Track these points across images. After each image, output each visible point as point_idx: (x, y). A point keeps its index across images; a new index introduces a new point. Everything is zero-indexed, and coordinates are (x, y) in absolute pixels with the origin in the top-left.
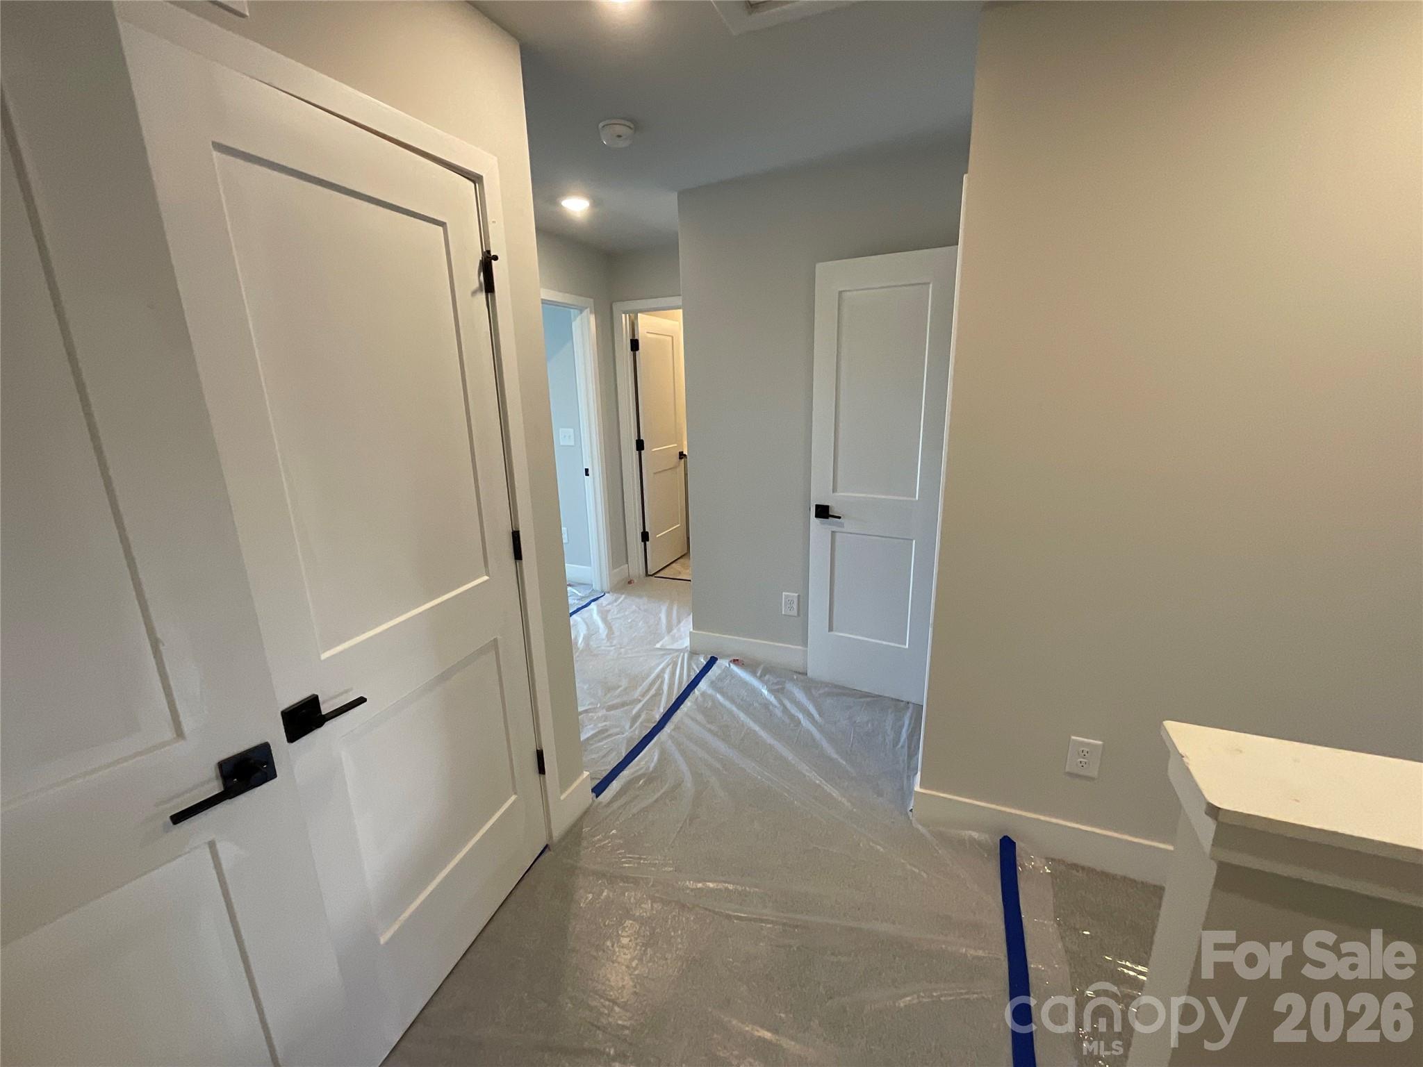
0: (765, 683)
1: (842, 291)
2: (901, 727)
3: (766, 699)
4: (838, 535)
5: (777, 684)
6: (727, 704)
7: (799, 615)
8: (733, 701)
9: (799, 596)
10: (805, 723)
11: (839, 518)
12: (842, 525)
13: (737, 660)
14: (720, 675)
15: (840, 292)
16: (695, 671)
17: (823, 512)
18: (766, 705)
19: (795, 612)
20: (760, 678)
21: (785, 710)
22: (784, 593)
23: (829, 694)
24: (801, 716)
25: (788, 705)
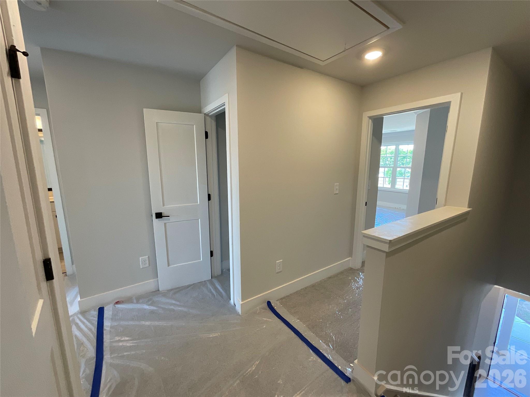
0: (143, 303)
1: (158, 122)
2: (210, 289)
3: (150, 310)
4: (167, 224)
5: (149, 301)
6: (131, 323)
7: (149, 265)
8: (132, 319)
9: (149, 257)
10: (177, 308)
11: (169, 216)
12: (169, 220)
13: (118, 302)
14: (113, 313)
15: (157, 123)
16: (94, 320)
17: (159, 216)
18: (152, 312)
19: (147, 265)
20: (138, 302)
21: (163, 309)
22: (140, 258)
23: (175, 293)
24: (172, 307)
25: (162, 306)
